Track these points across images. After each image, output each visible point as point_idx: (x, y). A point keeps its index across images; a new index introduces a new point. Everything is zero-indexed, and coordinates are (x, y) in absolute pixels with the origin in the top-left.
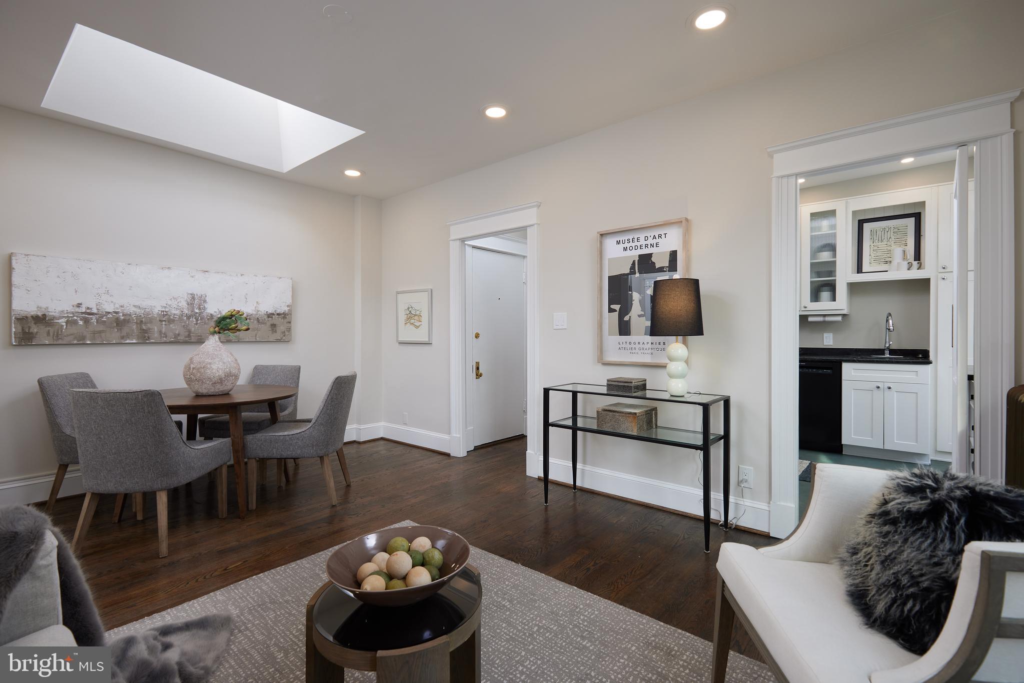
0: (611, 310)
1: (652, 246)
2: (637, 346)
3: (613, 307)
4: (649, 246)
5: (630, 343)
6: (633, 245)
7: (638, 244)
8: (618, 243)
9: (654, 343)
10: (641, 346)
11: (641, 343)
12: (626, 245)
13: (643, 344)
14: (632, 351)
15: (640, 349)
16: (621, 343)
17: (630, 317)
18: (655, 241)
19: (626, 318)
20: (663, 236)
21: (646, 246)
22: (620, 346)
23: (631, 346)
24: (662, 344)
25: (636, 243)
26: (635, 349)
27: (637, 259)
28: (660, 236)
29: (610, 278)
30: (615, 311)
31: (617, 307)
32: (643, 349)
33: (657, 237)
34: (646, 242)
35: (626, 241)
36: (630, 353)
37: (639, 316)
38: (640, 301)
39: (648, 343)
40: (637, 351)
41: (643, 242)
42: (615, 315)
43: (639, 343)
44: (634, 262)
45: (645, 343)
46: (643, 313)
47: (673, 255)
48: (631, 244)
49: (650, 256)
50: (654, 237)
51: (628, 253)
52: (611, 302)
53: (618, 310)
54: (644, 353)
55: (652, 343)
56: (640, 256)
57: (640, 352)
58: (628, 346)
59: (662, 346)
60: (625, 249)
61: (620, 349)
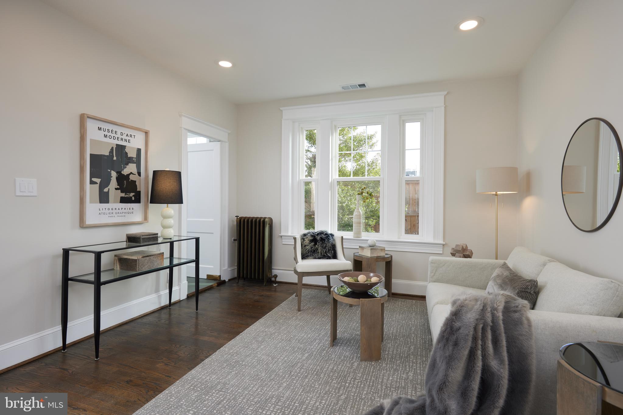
0: (92, 182)
1: (126, 140)
2: (114, 211)
3: (94, 179)
4: (124, 140)
5: (109, 209)
6: (112, 135)
7: (116, 136)
8: (100, 129)
9: (126, 209)
10: (117, 211)
11: (117, 209)
12: (106, 133)
13: (119, 209)
14: (110, 215)
15: (116, 213)
16: (101, 209)
17: (109, 189)
18: (127, 138)
19: (106, 190)
20: (133, 137)
21: (122, 139)
22: (101, 212)
23: (109, 211)
24: (131, 209)
25: (114, 135)
26: (112, 213)
27: (115, 147)
28: (131, 136)
29: (92, 155)
30: (96, 183)
31: (98, 180)
32: (118, 213)
33: (129, 136)
34: (122, 137)
35: (106, 130)
36: (109, 217)
37: (116, 189)
38: (117, 178)
39: (122, 209)
40: (114, 214)
41: (119, 135)
42: (97, 187)
43: (116, 209)
44: (112, 148)
45: (120, 209)
46: (119, 187)
47: (139, 151)
48: (110, 134)
49: (124, 147)
50: (127, 135)
51: (107, 140)
52: (92, 176)
53: (99, 183)
54: (119, 216)
55: (125, 209)
56: (117, 145)
57: (116, 215)
58: (107, 211)
59: (131, 211)
60: (106, 136)
61: (100, 214)
